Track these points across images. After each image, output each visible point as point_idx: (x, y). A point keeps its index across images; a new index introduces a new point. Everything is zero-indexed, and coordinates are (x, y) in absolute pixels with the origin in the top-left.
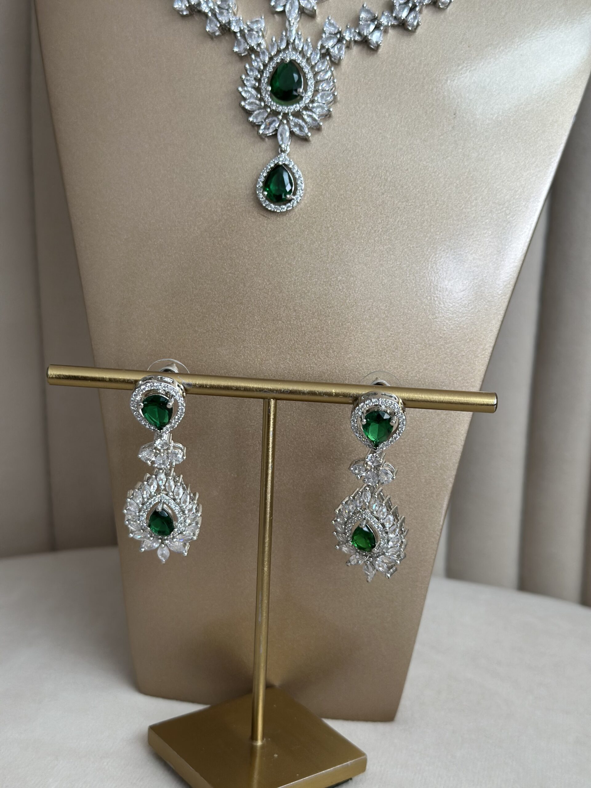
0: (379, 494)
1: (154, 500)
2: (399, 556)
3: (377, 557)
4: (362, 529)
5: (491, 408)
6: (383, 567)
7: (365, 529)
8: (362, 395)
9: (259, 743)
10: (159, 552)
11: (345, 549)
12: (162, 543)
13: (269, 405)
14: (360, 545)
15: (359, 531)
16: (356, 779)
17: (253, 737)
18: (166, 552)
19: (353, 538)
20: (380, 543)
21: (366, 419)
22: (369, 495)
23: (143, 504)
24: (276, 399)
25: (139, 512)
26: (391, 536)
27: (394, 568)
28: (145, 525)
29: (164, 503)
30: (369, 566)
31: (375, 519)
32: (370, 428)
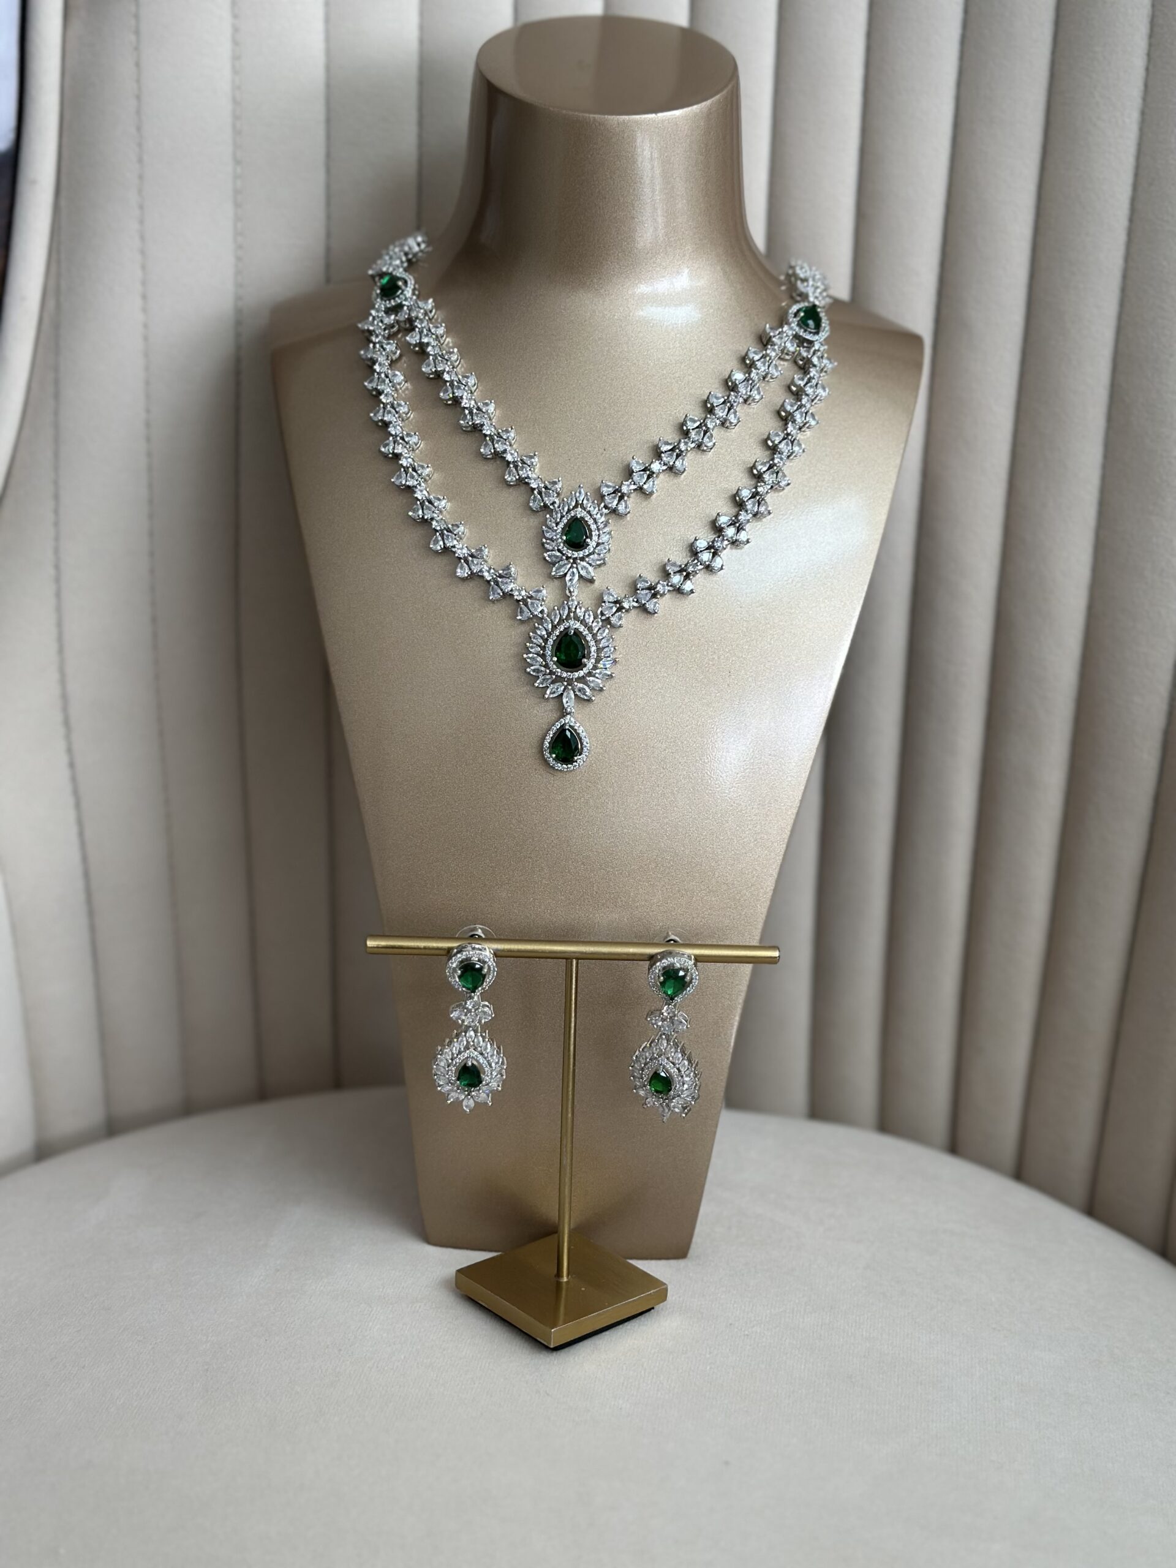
0: (674, 1041)
1: (463, 1056)
2: (693, 1098)
3: (673, 1099)
4: (659, 1074)
5: (773, 961)
6: (678, 1108)
7: (663, 1074)
8: (657, 954)
9: (565, 1279)
10: (465, 1103)
11: (642, 1093)
12: (469, 1095)
13: (572, 965)
14: (658, 1089)
15: (656, 1076)
16: (657, 1307)
18: (471, 1103)
19: (650, 1082)
20: (676, 1086)
21: (663, 976)
22: (665, 1043)
23: (452, 1059)
24: (578, 959)
25: (448, 1067)
26: (687, 1079)
27: (688, 1108)
28: (454, 1079)
29: (473, 1057)
30: (665, 1108)
31: (671, 1064)
32: (668, 984)
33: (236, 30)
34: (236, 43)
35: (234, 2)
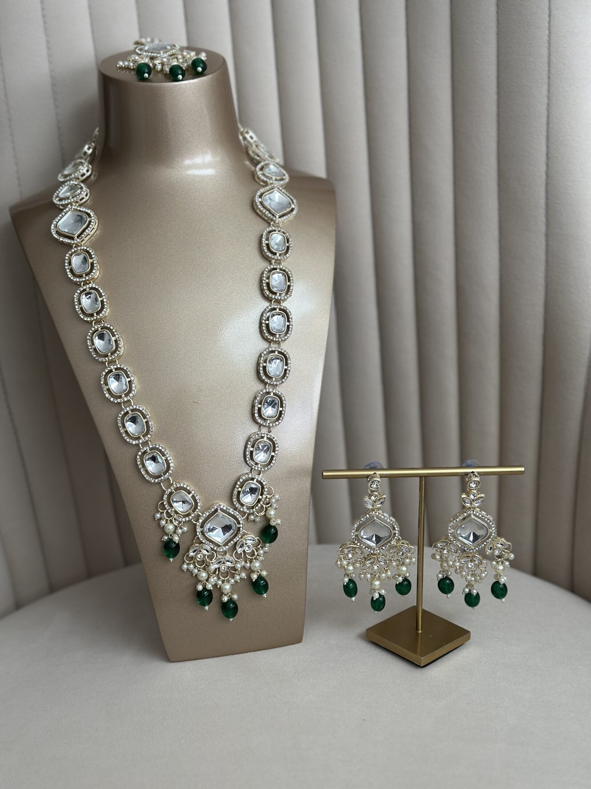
17: (417, 629)
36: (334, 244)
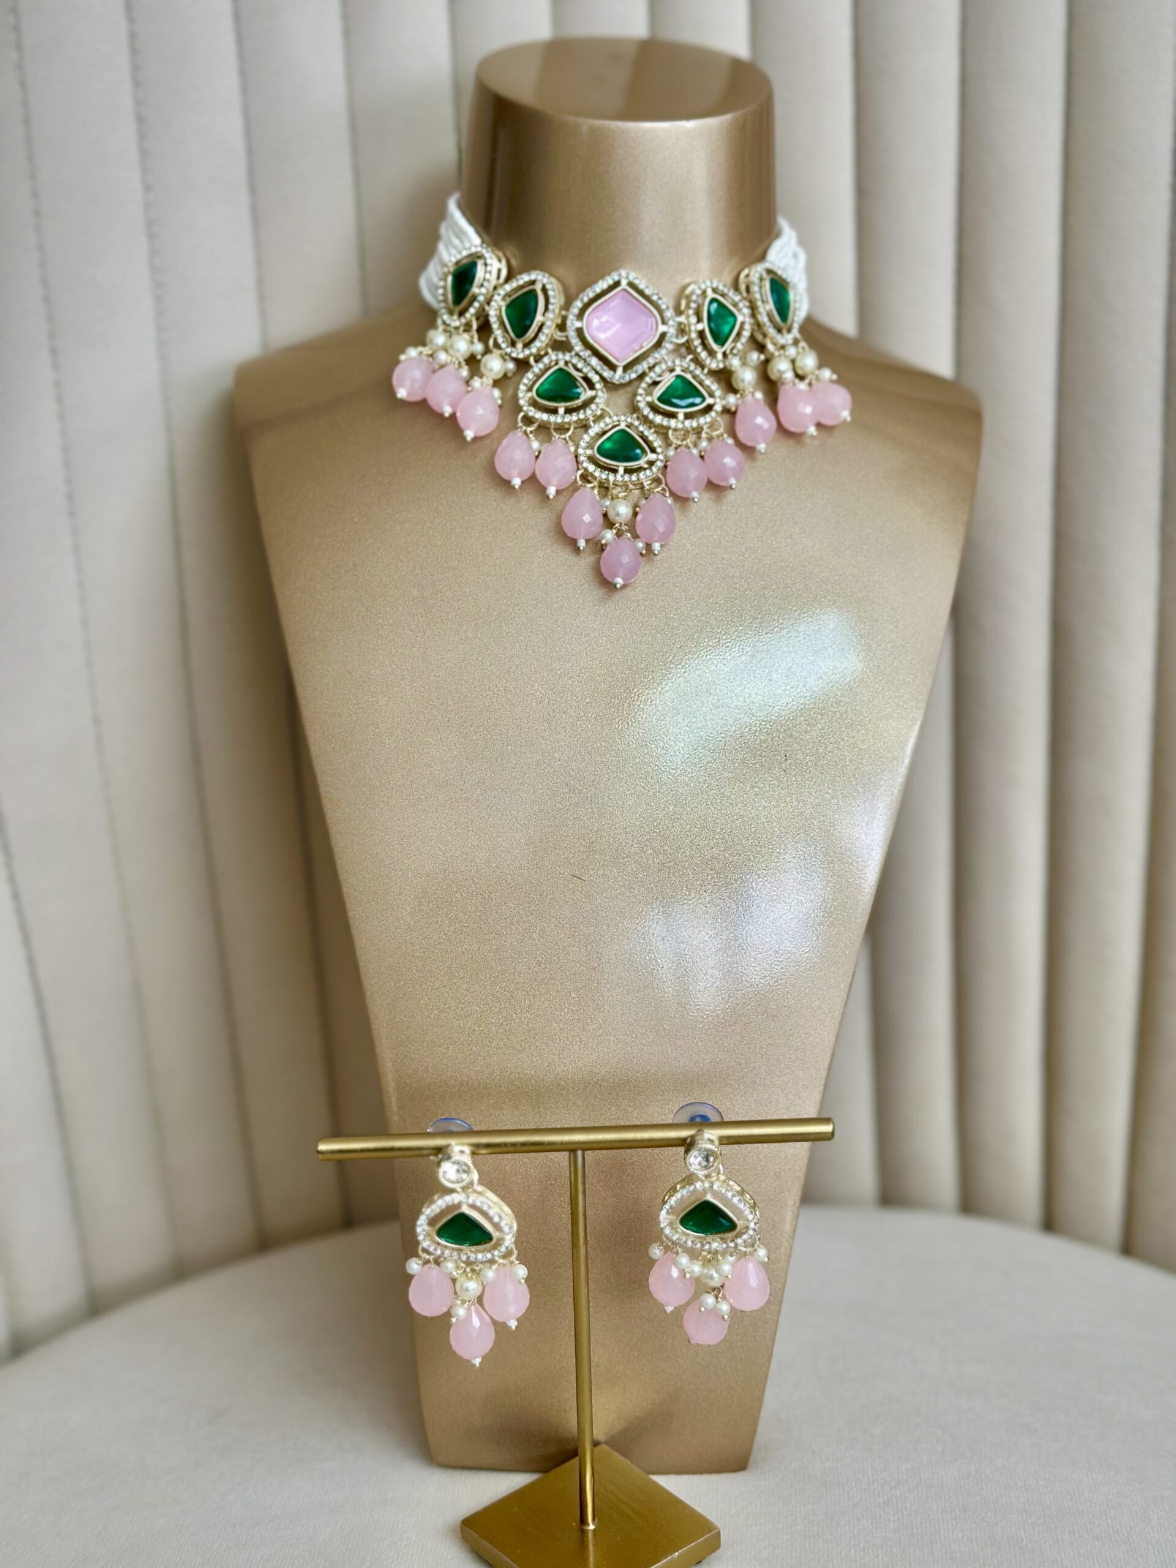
5: (828, 1137)
9: (592, 1527)
13: (578, 1155)
17: (583, 1520)
24: (584, 1150)
33: (133, 36)
34: (134, 50)
35: (129, 6)
36: (960, 545)
